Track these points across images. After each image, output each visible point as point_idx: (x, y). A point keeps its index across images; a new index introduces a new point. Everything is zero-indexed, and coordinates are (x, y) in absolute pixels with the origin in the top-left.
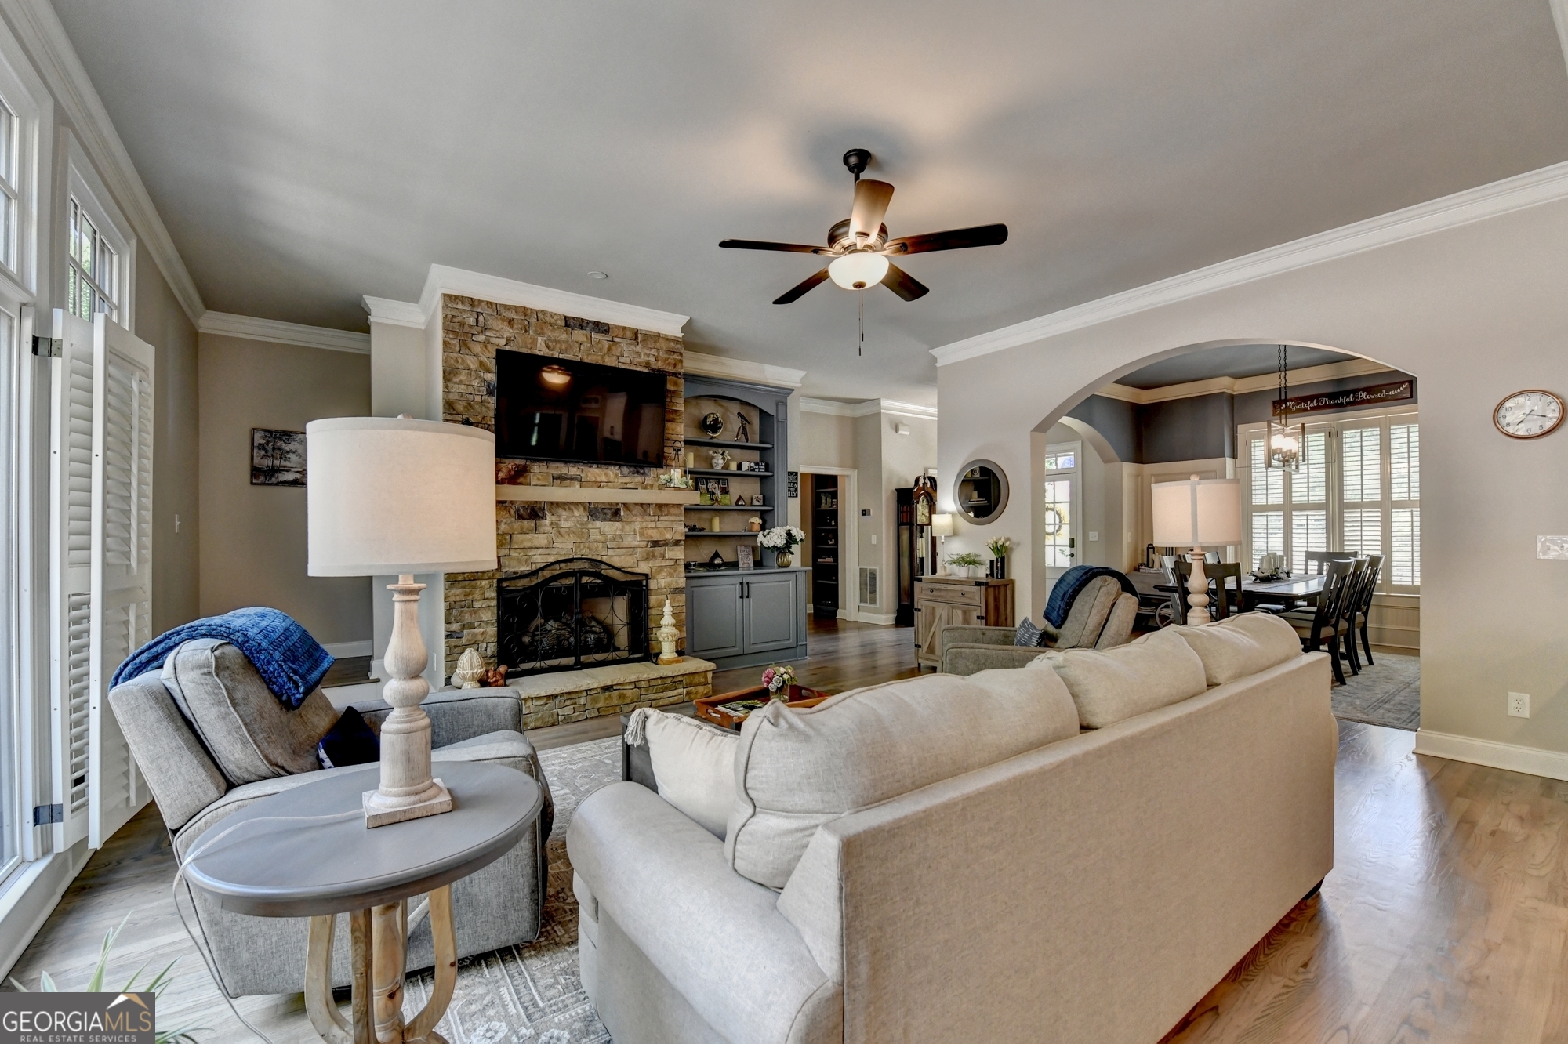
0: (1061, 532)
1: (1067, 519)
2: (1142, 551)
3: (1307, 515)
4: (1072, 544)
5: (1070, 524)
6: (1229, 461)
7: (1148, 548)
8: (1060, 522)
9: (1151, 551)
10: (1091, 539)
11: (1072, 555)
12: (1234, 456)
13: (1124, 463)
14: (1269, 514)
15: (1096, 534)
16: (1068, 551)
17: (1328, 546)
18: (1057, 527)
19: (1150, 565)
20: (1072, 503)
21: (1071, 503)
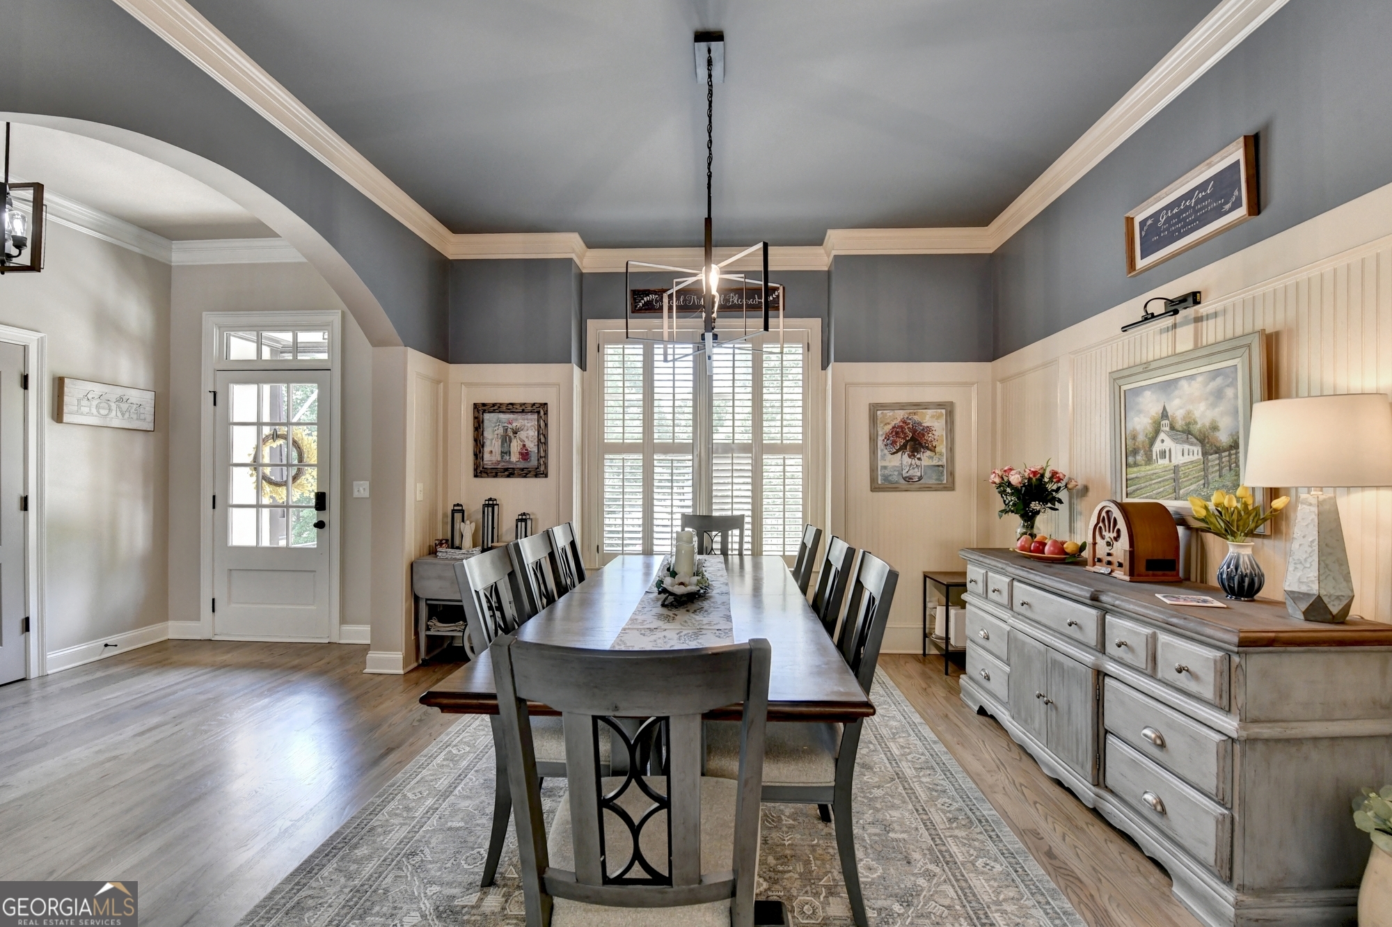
0: (302, 480)
1: (312, 456)
2: (445, 515)
3: (672, 460)
4: (321, 501)
5: (319, 466)
6: (577, 370)
7: (454, 511)
8: (301, 459)
9: (458, 516)
10: (356, 494)
11: (320, 525)
12: (582, 365)
13: (410, 350)
14: (625, 456)
15: (366, 484)
16: (312, 515)
17: (694, 506)
18: (293, 471)
19: (457, 543)
20: (322, 423)
21: (319, 423)
